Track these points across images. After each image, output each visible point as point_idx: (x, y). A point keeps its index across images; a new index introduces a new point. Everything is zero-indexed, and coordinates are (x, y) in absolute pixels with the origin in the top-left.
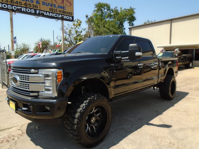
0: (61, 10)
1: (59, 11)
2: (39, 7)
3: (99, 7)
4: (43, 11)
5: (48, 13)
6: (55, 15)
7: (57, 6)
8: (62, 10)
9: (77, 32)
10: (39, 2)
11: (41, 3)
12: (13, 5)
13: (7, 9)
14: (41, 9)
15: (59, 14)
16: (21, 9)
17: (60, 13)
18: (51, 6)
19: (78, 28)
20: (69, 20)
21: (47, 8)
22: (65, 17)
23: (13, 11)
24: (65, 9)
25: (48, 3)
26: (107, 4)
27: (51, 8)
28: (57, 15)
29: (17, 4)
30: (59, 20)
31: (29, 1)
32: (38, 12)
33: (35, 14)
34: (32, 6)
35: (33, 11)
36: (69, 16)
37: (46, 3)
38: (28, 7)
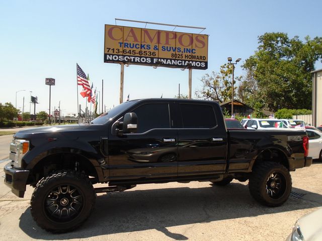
0: (188, 54)
1: (186, 56)
2: (157, 54)
3: (266, 40)
4: (162, 59)
5: (169, 60)
6: (180, 63)
7: (182, 50)
8: (190, 54)
9: (226, 83)
10: (157, 48)
11: (160, 48)
12: (124, 56)
13: (118, 62)
14: (159, 57)
15: (185, 61)
16: (134, 59)
17: (186, 59)
18: (174, 51)
19: (229, 77)
20: (200, 68)
21: (168, 55)
22: (194, 64)
23: (124, 62)
24: (195, 53)
25: (170, 47)
26: (282, 34)
27: (174, 53)
28: (182, 63)
29: (130, 53)
30: (185, 68)
31: (145, 48)
32: (155, 61)
33: (152, 64)
34: (148, 53)
35: (149, 60)
36: (201, 62)
37: (167, 47)
38: (143, 55)
